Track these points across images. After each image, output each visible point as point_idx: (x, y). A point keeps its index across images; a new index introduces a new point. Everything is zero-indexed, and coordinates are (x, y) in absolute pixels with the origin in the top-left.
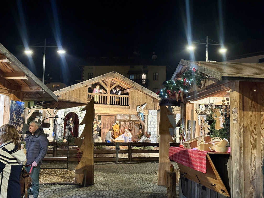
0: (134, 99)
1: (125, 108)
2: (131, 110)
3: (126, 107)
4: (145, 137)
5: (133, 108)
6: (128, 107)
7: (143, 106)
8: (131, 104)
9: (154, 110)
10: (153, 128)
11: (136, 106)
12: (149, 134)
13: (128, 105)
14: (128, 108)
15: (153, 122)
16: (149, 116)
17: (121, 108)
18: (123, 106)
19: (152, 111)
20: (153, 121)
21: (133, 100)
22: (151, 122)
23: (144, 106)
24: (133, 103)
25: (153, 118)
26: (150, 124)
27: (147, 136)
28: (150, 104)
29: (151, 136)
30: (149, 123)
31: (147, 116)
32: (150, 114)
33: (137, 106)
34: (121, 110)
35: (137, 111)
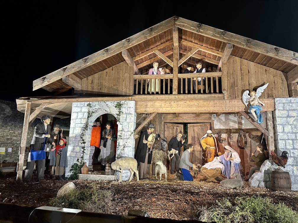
0: (233, 78)
1: (214, 99)
2: (228, 101)
3: (215, 97)
4: (272, 164)
5: (233, 96)
6: (220, 95)
7: (258, 90)
8: (226, 88)
9: (289, 99)
10: (292, 140)
11: (240, 91)
12: (282, 156)
13: (220, 92)
14: (219, 99)
15: (290, 127)
16: (277, 113)
17: (204, 100)
18: (209, 95)
19: (284, 100)
20: (291, 125)
21: (232, 81)
22: (283, 126)
23: (260, 90)
24: (233, 86)
25: (291, 117)
26: (283, 132)
27: (277, 161)
28: (276, 86)
29: (290, 161)
30: (279, 129)
31: (273, 113)
32: (279, 106)
33: (243, 91)
34: (205, 103)
35: (245, 102)
